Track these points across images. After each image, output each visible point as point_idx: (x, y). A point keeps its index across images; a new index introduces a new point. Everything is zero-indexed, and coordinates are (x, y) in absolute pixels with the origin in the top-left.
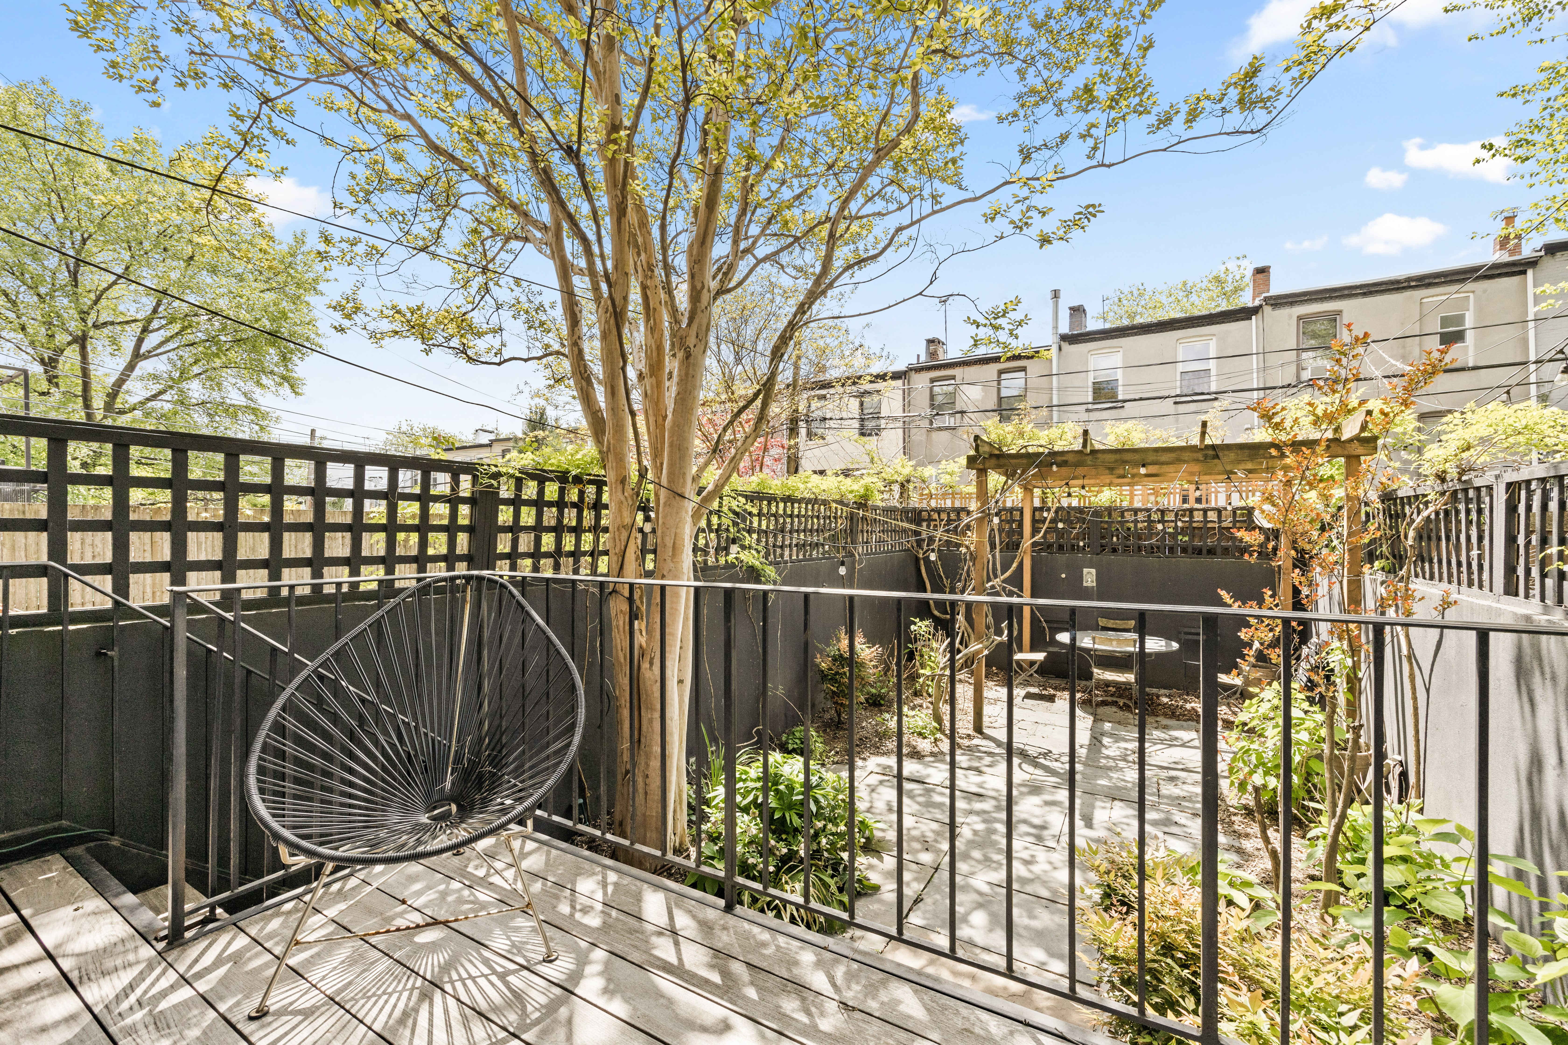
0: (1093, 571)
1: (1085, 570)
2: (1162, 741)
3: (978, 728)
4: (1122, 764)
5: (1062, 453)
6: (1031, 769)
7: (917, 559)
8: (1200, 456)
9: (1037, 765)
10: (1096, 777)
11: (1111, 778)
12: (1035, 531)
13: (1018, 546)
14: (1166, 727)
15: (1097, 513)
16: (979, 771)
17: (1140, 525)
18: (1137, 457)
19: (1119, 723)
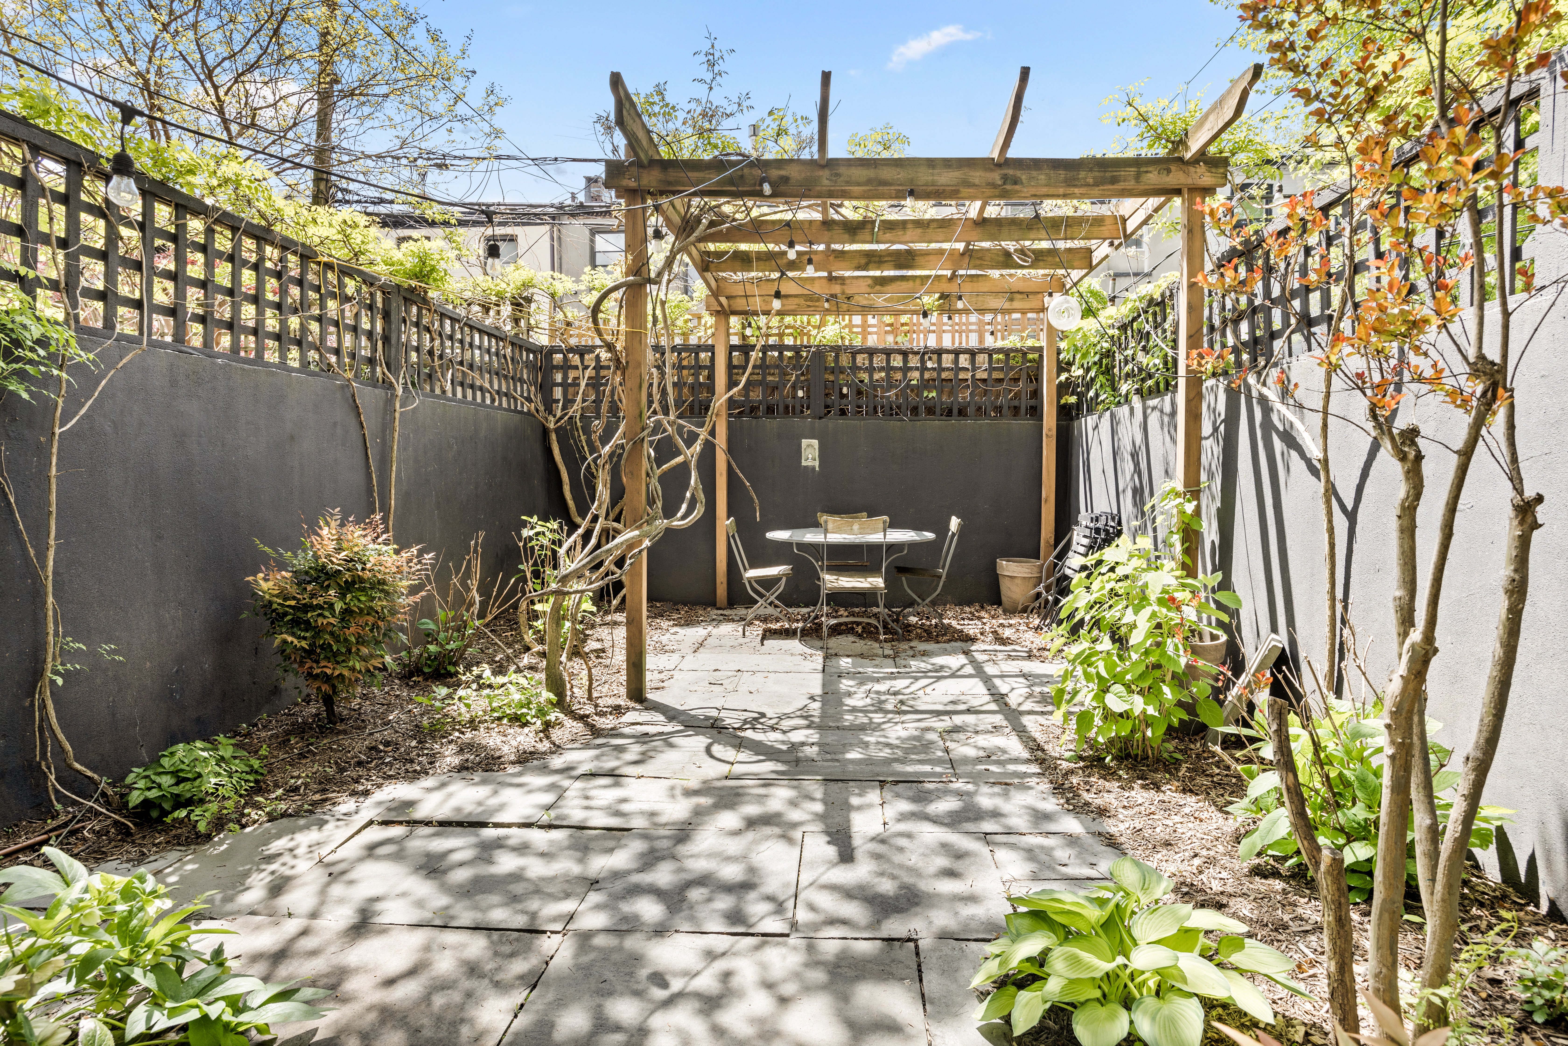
0: (815, 442)
1: (805, 442)
2: (925, 674)
3: (637, 693)
4: (878, 718)
5: (779, 163)
6: (729, 753)
7: (545, 432)
8: (996, 176)
9: (740, 744)
10: (846, 747)
11: (867, 745)
12: (732, 383)
13: (707, 409)
14: (924, 654)
15: (820, 353)
16: (613, 775)
17: (876, 376)
18: (901, 175)
19: (862, 656)
